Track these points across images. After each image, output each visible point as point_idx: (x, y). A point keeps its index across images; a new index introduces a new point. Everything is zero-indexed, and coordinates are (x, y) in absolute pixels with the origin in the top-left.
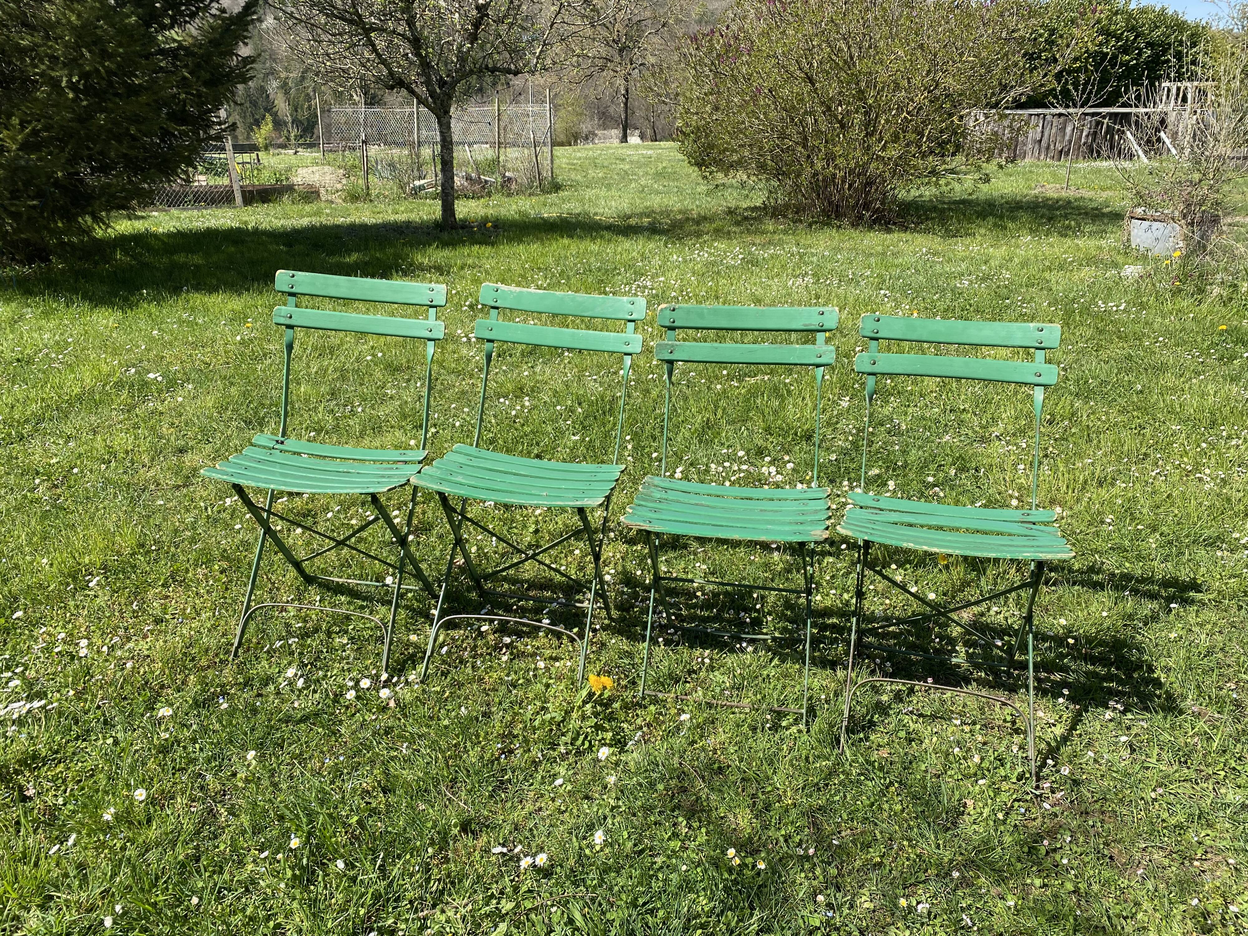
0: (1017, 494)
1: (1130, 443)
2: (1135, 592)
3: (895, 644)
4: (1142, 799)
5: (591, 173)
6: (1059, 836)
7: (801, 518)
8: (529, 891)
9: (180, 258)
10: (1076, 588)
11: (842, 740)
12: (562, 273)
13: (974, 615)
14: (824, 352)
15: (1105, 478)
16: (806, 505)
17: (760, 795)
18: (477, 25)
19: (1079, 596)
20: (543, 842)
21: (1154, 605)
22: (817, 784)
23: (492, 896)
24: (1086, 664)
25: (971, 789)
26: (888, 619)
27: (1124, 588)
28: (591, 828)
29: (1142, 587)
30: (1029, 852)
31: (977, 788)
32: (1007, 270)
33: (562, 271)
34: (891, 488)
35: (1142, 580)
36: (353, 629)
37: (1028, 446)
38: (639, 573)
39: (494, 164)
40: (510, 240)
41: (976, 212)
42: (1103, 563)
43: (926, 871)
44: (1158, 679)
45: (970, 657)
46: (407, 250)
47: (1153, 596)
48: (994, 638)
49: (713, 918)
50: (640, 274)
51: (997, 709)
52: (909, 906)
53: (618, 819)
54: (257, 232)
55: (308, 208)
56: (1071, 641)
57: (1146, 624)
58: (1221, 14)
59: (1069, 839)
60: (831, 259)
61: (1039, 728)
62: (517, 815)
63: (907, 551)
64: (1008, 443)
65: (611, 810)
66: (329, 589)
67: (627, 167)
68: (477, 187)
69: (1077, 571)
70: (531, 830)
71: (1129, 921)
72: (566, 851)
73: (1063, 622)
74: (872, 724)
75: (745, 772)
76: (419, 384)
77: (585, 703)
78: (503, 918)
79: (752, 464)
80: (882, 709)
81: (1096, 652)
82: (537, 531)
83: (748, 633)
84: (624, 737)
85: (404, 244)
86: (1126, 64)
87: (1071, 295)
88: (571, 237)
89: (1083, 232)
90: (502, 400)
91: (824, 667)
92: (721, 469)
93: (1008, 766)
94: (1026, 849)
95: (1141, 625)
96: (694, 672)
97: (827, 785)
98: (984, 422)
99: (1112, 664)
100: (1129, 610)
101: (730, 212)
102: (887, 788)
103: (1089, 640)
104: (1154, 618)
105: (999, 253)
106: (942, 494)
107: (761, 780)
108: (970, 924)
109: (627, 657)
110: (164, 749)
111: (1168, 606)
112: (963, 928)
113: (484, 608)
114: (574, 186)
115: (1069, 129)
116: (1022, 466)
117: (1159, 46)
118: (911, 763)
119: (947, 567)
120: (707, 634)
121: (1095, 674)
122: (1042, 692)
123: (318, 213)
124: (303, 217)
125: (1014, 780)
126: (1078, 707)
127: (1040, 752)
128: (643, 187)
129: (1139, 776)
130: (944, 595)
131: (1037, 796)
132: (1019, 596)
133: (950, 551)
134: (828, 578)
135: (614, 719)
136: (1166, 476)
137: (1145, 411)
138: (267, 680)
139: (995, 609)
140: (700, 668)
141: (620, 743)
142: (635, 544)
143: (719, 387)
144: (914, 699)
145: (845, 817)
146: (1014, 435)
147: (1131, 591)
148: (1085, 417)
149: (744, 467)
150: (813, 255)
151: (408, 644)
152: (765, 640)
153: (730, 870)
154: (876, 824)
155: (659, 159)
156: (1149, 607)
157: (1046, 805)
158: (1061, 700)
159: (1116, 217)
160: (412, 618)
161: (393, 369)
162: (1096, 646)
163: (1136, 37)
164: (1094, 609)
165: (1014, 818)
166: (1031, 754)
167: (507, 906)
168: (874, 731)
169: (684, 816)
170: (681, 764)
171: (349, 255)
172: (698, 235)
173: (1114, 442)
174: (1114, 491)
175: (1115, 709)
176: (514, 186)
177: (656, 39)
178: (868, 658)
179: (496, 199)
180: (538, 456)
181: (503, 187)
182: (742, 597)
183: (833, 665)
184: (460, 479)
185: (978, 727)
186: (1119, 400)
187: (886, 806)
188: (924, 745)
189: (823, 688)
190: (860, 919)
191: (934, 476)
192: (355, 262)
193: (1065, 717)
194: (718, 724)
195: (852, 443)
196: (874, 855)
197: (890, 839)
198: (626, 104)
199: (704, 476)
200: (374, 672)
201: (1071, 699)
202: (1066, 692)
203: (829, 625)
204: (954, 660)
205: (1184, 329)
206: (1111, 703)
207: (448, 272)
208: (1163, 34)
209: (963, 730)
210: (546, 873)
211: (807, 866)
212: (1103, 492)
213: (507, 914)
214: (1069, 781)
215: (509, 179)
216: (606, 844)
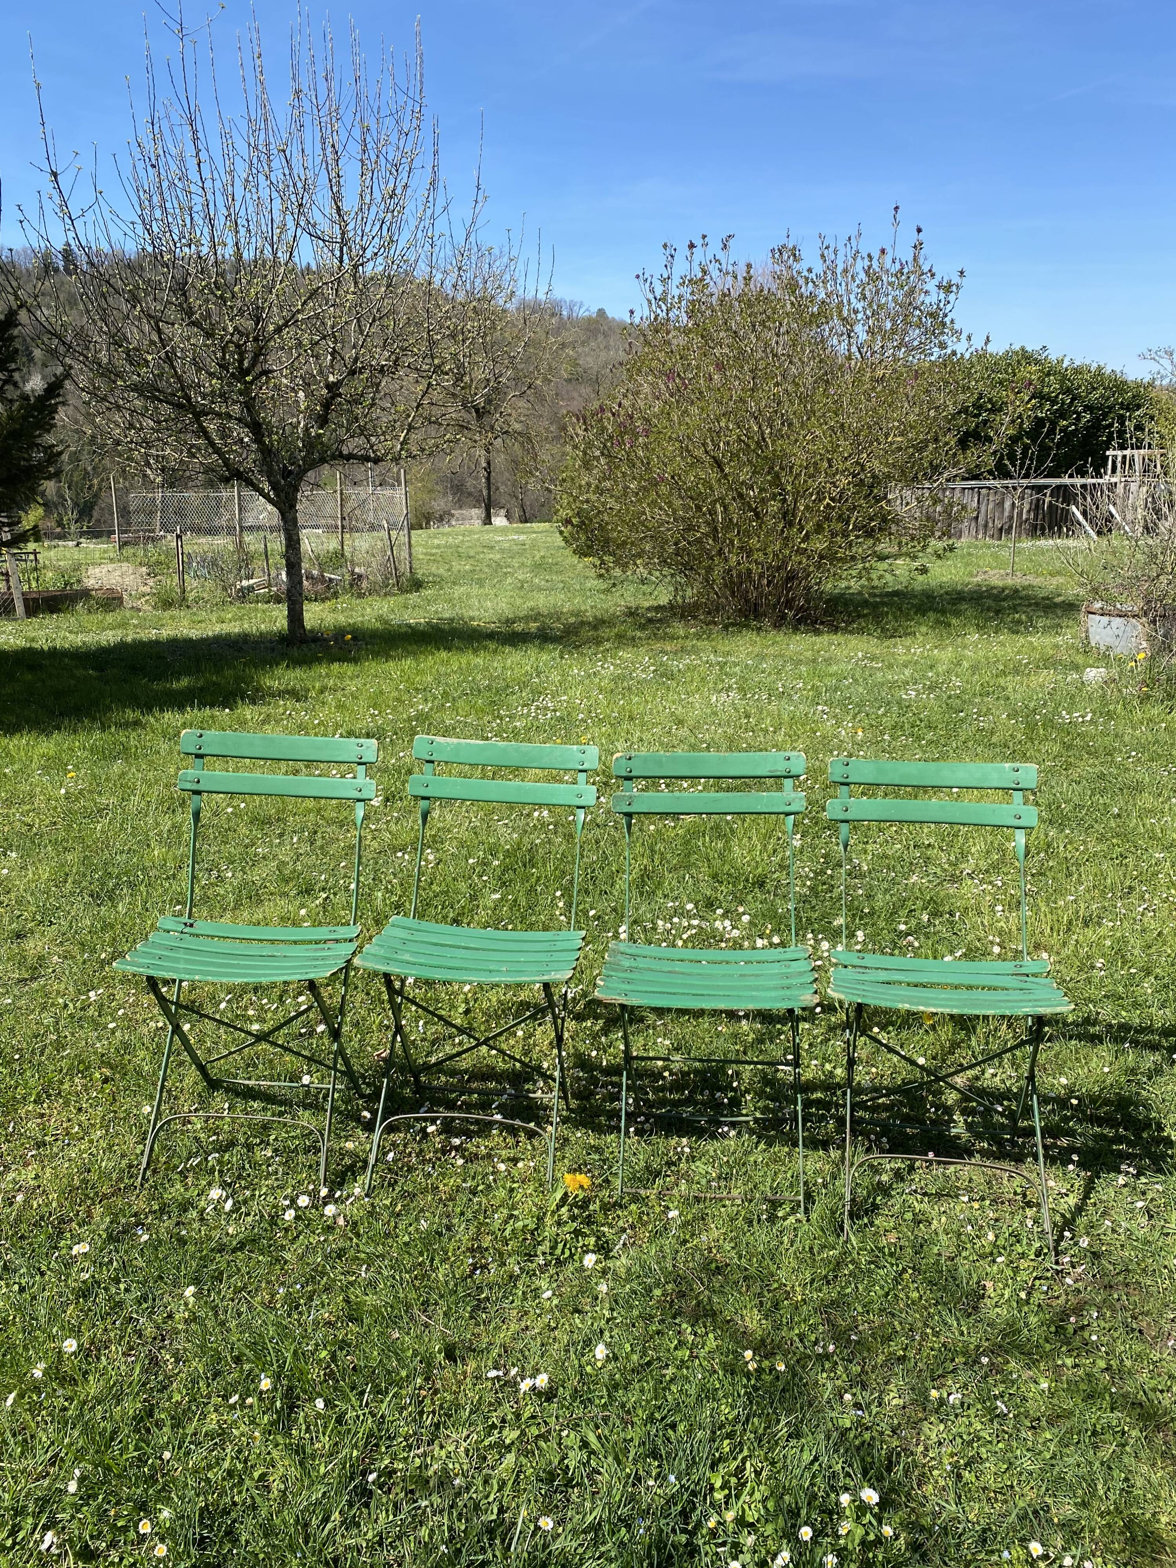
0: (998, 940)
1: (1113, 876)
2: (1135, 1043)
3: (889, 1118)
4: (1165, 1267)
5: (456, 566)
6: (1085, 1313)
7: (786, 982)
8: (533, 1417)
10: (1073, 1042)
11: (846, 1227)
12: (445, 694)
13: (969, 1080)
14: (794, 800)
15: (1091, 916)
16: (789, 966)
17: (766, 1293)
18: (326, 405)
19: (1077, 1052)
20: (537, 1364)
21: (1156, 1057)
22: (826, 1277)
23: (493, 1426)
24: (1093, 1126)
25: (989, 1269)
26: (876, 1089)
27: (1123, 1040)
28: (588, 1343)
29: (1142, 1037)
30: (1057, 1332)
31: (995, 1268)
32: (957, 676)
33: (445, 692)
34: (860, 939)
35: (1141, 1030)
36: (276, 1139)
37: (1004, 884)
38: (594, 1054)
39: (338, 558)
40: (376, 655)
41: (913, 606)
42: (1098, 1013)
43: (953, 1360)
44: (1169, 1137)
45: (969, 1127)
46: (250, 671)
47: (1154, 1047)
48: (993, 1104)
49: (739, 1427)
50: (537, 692)
51: (1005, 1182)
52: (941, 1398)
53: (616, 1331)
54: (54, 653)
55: (110, 618)
56: (1074, 1102)
57: (1150, 1079)
58: (1163, 372)
59: (1096, 1314)
60: (756, 669)
61: (1051, 1200)
62: (503, 1336)
63: (886, 1012)
64: (982, 882)
65: (607, 1322)
66: (237, 1095)
67: (498, 556)
68: (320, 587)
69: (1071, 1024)
70: (521, 1351)
71: (1165, 1394)
72: (565, 1370)
73: (1064, 1081)
74: (875, 1206)
75: (746, 1269)
76: (295, 840)
77: (559, 1207)
78: (508, 1449)
79: (702, 918)
80: (885, 1190)
81: (1102, 1112)
82: (467, 1012)
83: (726, 1116)
84: (607, 1242)
85: (245, 664)
86: (1064, 430)
87: (1032, 705)
88: (449, 649)
89: (1035, 627)
90: (400, 854)
91: (815, 1149)
92: (669, 926)
93: (1024, 1242)
94: (1053, 1329)
95: (1145, 1079)
96: (674, 1164)
97: (836, 1277)
98: (953, 858)
99: (1119, 1125)
100: (1131, 1064)
101: (632, 613)
102: (900, 1275)
103: (1093, 1099)
104: (1158, 1071)
105: (946, 655)
106: (916, 944)
107: (765, 1278)
108: (1005, 1411)
109: (595, 1152)
110: (85, 1292)
111: (1171, 1057)
112: (998, 1416)
113: (422, 1106)
114: (438, 582)
115: (1007, 505)
116: (999, 908)
117: (1099, 409)
118: (922, 1246)
119: (933, 1027)
120: (682, 1120)
121: (1103, 1137)
122: (1051, 1160)
123: (123, 625)
124: (104, 630)
125: (1033, 1257)
126: (1089, 1174)
127: (1055, 1224)
128: (522, 582)
129: (1160, 1243)
130: (934, 1058)
131: (1058, 1272)
132: (1014, 1055)
133: (934, 1010)
134: (807, 1047)
135: (593, 1223)
136: (1154, 911)
137: (1123, 836)
138: (185, 1206)
139: (992, 1071)
140: (680, 1159)
141: (604, 1249)
142: (584, 1019)
143: (652, 827)
144: (917, 1178)
145: (860, 1310)
146: (987, 871)
147: (1131, 1043)
148: (1061, 848)
149: (695, 922)
150: (736, 664)
151: (343, 1153)
152: (747, 1122)
153: (748, 1375)
154: (893, 1315)
155: (534, 546)
156: (1152, 1059)
157: (1069, 1281)
158: (1071, 1167)
159: (1070, 608)
160: (342, 1122)
161: (261, 822)
162: (1100, 1106)
163: (1073, 400)
164: (1094, 1065)
165: (1037, 1298)
166: (1047, 1226)
167: (511, 1435)
168: (878, 1214)
169: (688, 1322)
170: (674, 1266)
171: (178, 680)
172: (598, 642)
173: (1096, 875)
174: (1101, 931)
175: (1128, 1173)
176: (365, 584)
177: (522, 403)
178: (861, 1134)
179: (344, 601)
180: (456, 921)
181: (351, 585)
182: (715, 1075)
183: (825, 1145)
184: (407, 957)
185: (988, 1202)
186: (1096, 826)
187: (902, 1295)
188: (933, 1227)
189: (817, 1172)
190: (891, 1417)
191: (906, 923)
192: (187, 687)
193: (1076, 1186)
194: (709, 1220)
195: (811, 888)
196: (895, 1347)
197: (910, 1330)
198: (488, 479)
199: (650, 936)
200: (311, 1187)
201: (1081, 1165)
202: (1075, 1158)
203: (813, 1100)
204: (954, 1131)
205: (1157, 742)
206: (1123, 1167)
207: (306, 698)
208: (1102, 396)
209: (972, 1207)
210: (549, 1395)
211: (827, 1365)
212: (1089, 932)
213: (513, 1443)
214: (1088, 1254)
215: (360, 576)
216: (608, 1359)
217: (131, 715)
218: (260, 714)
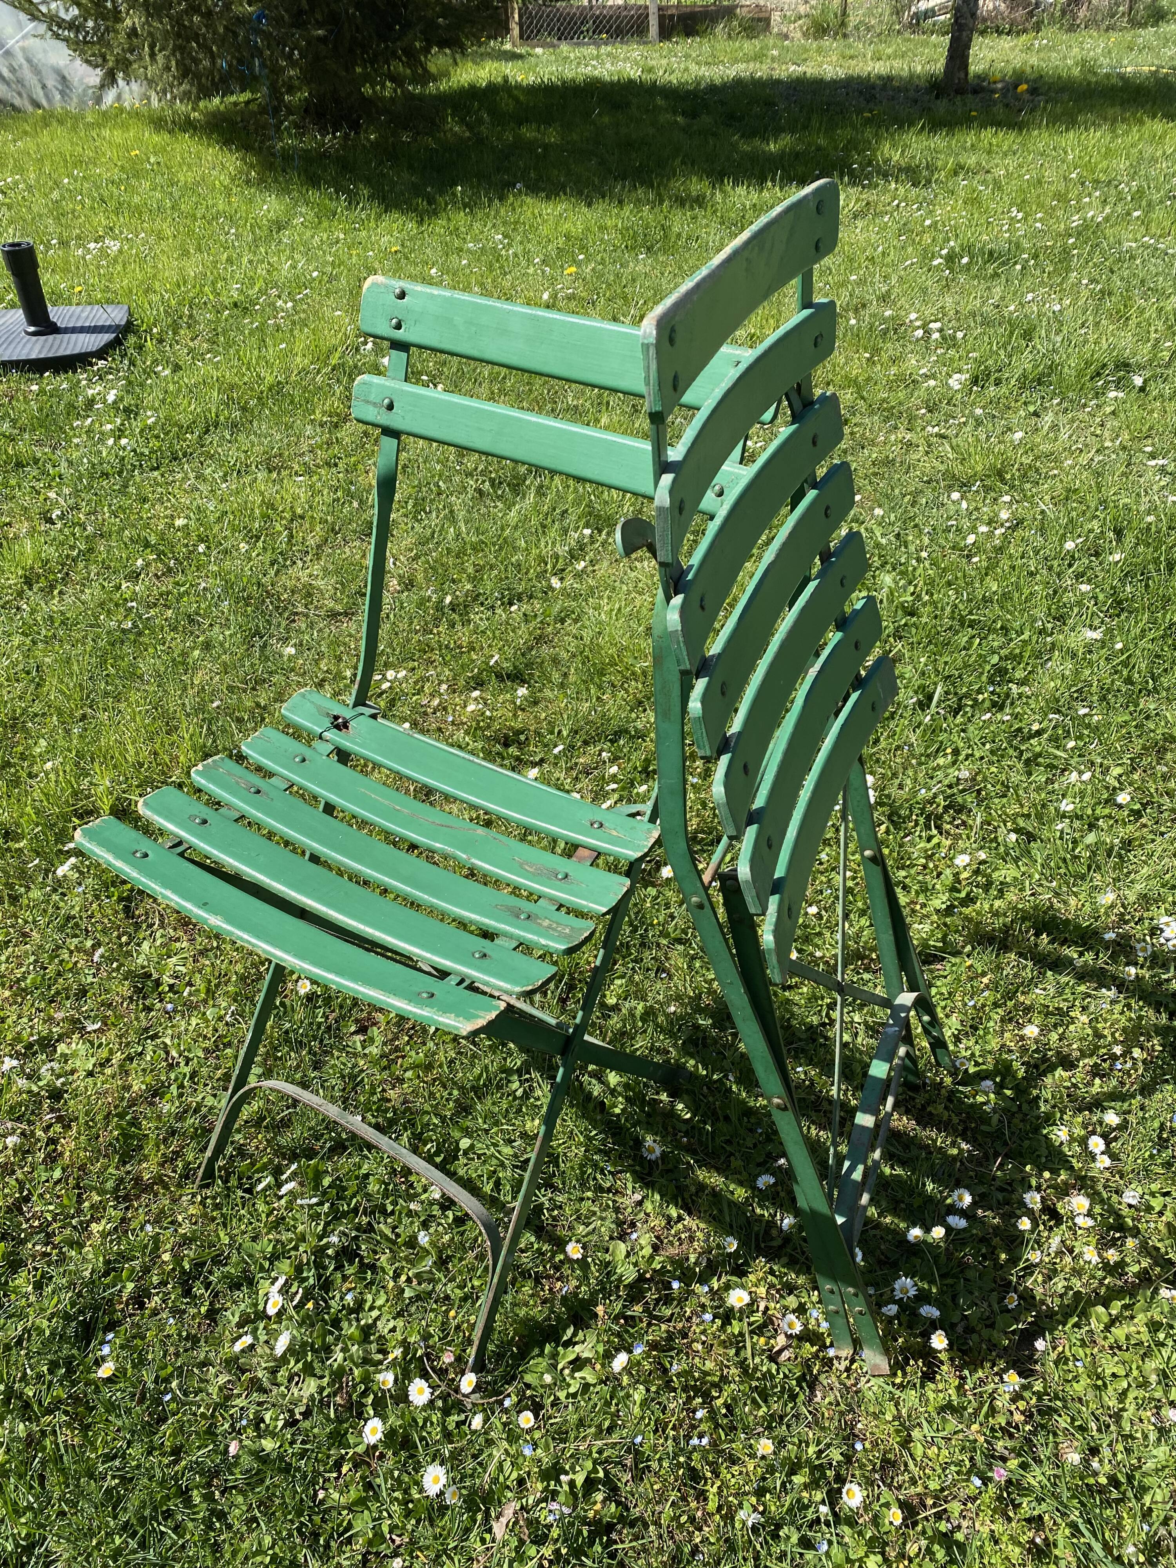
9: (528, 132)
12: (1139, 195)
33: (1140, 191)
40: (1054, 120)
46: (868, 133)
55: (746, 47)
68: (1019, 14)
85: (868, 121)
123: (759, 57)
124: (736, 61)
179: (1049, 35)
192: (780, 151)
207: (929, 182)
217: (697, 186)
218: (857, 200)
